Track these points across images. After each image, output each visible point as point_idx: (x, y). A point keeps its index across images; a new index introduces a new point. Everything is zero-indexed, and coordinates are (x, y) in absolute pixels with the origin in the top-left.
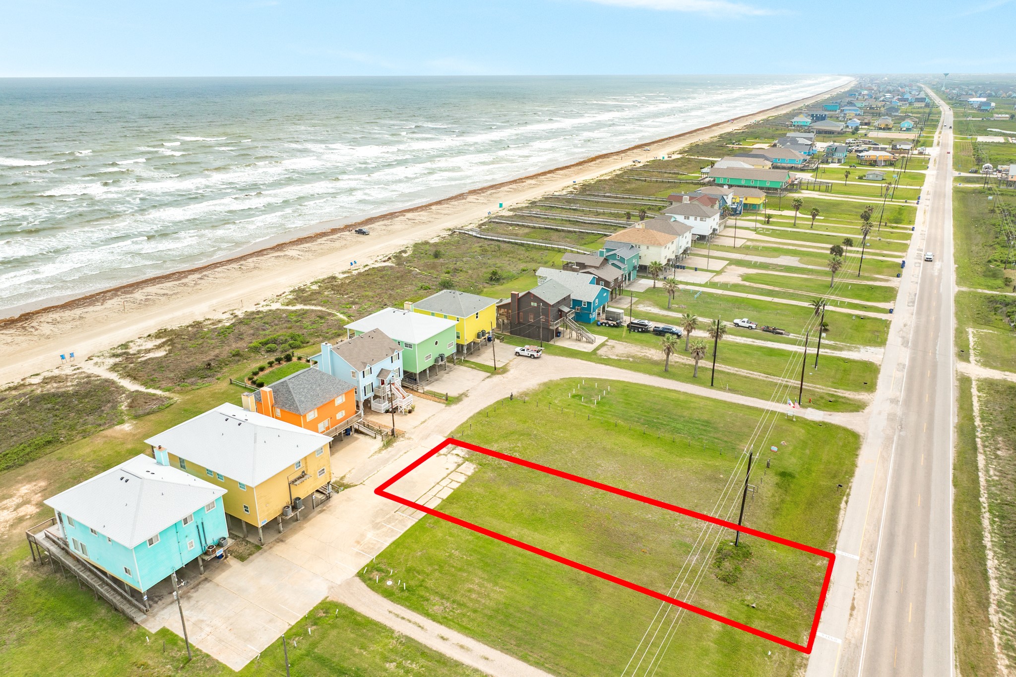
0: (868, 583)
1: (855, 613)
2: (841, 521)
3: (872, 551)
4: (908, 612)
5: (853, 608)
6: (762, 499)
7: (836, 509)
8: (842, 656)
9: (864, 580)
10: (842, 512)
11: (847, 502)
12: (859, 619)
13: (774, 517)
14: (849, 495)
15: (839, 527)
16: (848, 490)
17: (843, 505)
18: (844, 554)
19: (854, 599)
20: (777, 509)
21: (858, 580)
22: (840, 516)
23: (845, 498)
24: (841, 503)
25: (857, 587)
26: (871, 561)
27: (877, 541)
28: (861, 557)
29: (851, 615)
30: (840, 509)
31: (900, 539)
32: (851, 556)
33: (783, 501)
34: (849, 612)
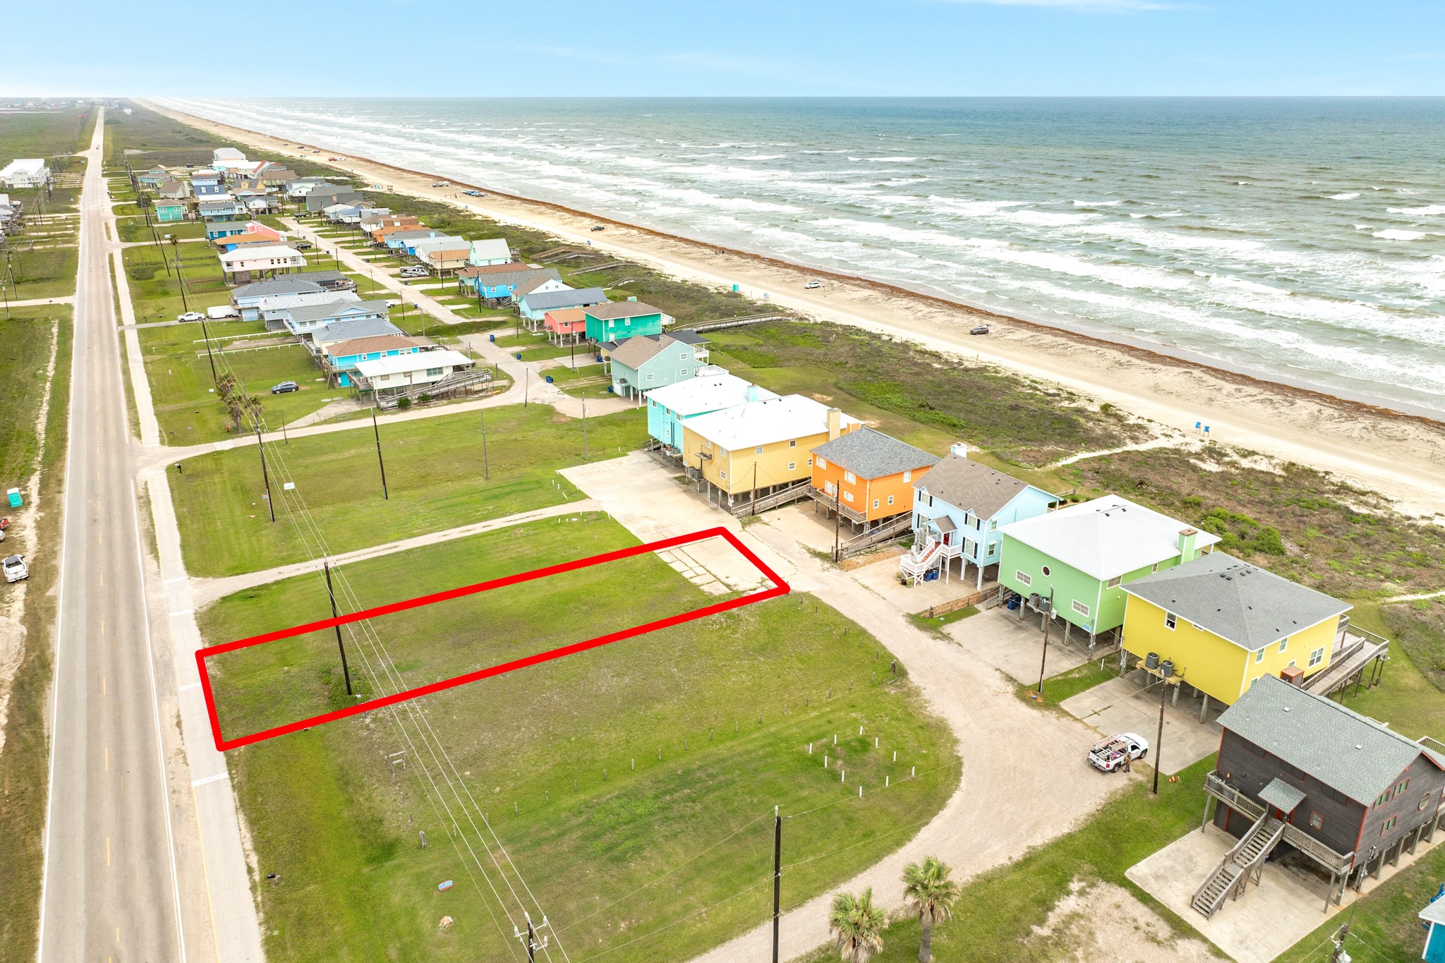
0: (168, 761)
1: (175, 721)
2: (243, 827)
3: (177, 809)
4: (109, 757)
5: (179, 724)
6: (378, 781)
7: (263, 845)
8: (174, 680)
9: (176, 761)
10: (249, 845)
11: (250, 871)
12: (168, 718)
13: (342, 769)
14: (253, 888)
15: (241, 816)
16: (259, 899)
17: (254, 860)
18: (216, 778)
19: (181, 733)
20: (347, 784)
21: (185, 757)
22: (248, 836)
23: (257, 877)
24: (259, 862)
25: (182, 748)
26: (174, 792)
27: (173, 829)
28: (190, 788)
29: (179, 716)
30: (256, 849)
31: (137, 858)
32: (205, 781)
33: (350, 801)
34: (182, 717)
